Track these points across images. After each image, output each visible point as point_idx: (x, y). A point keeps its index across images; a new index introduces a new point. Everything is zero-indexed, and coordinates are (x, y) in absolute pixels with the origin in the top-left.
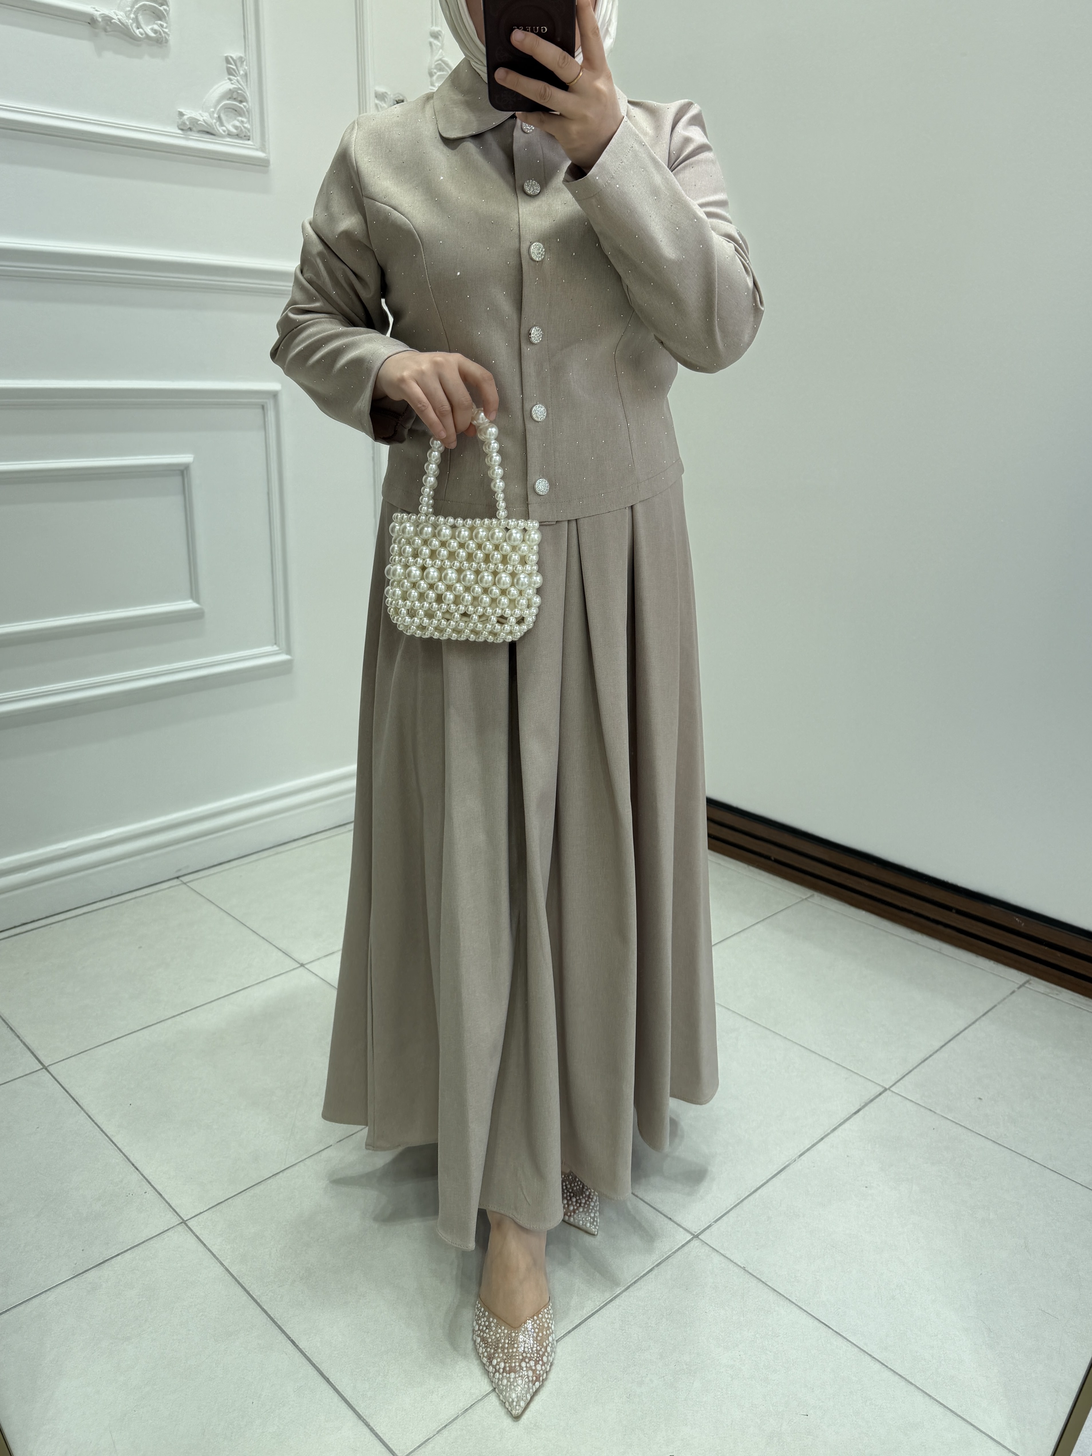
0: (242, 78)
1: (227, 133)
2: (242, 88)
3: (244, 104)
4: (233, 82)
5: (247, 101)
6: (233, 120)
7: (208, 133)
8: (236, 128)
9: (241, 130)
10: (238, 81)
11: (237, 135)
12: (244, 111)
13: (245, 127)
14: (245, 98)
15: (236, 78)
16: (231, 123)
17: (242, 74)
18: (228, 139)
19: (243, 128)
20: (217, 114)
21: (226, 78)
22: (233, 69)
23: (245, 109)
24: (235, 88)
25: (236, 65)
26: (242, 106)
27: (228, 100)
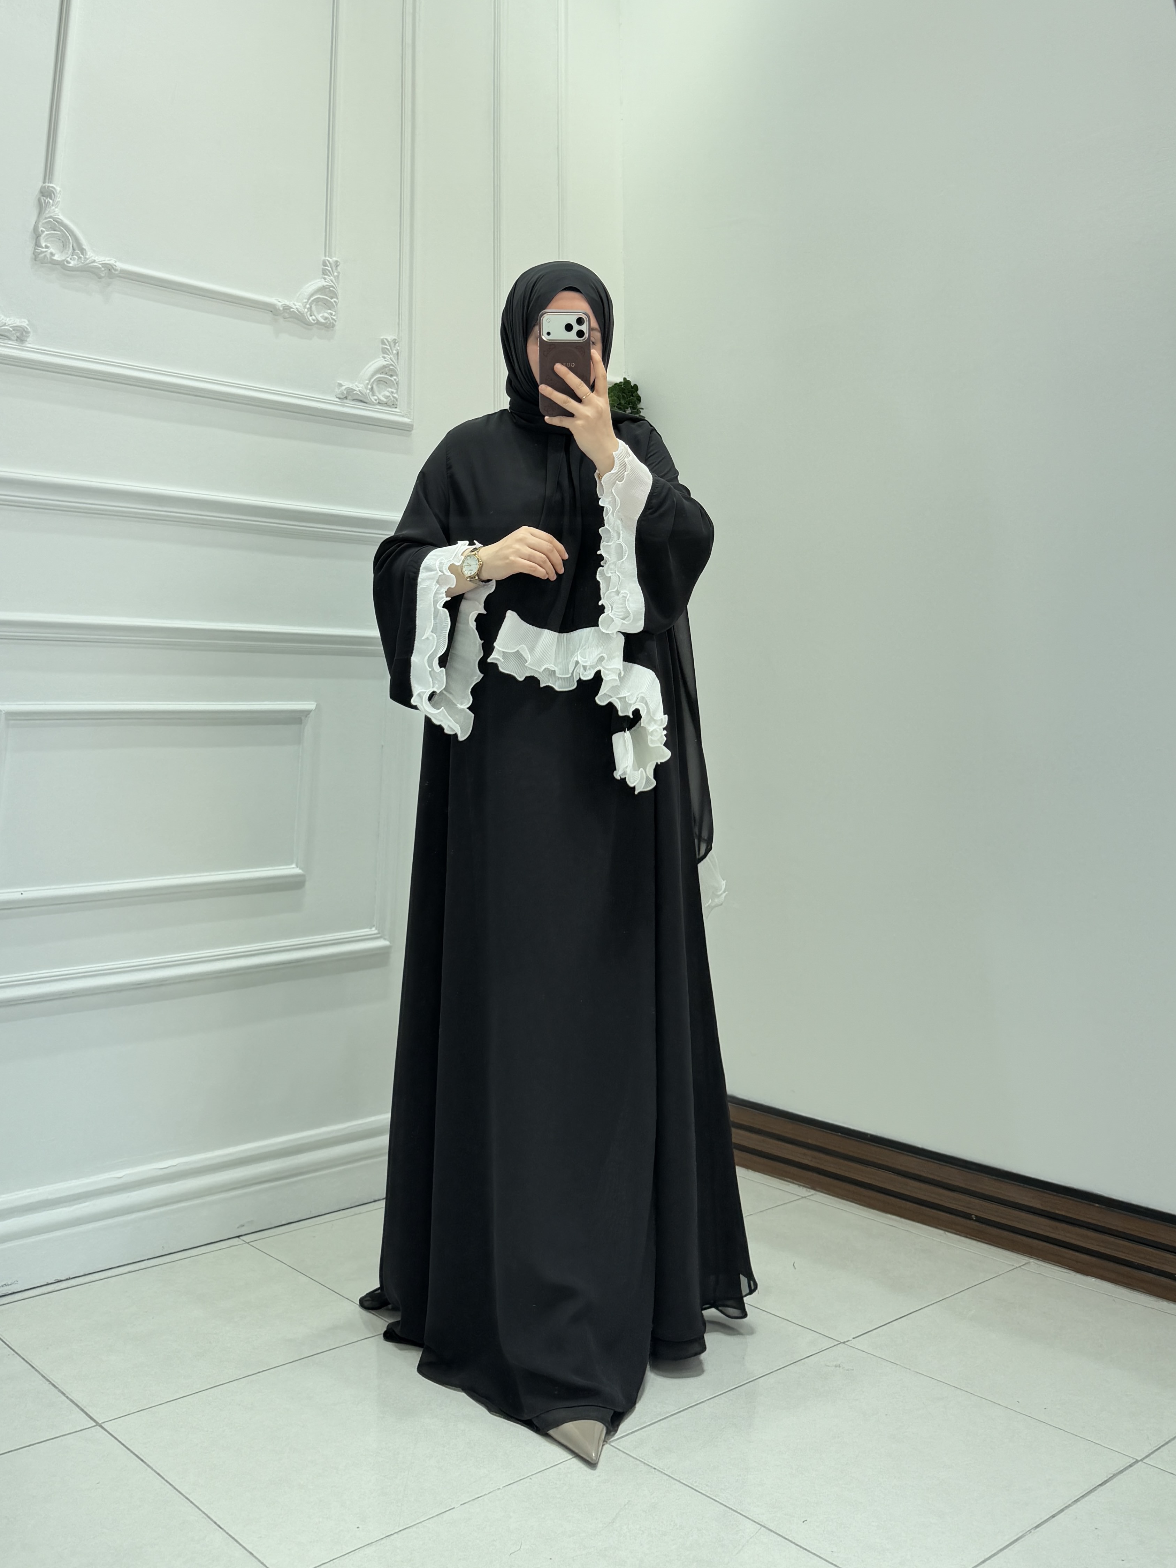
0: (393, 356)
1: (378, 401)
2: (394, 364)
3: (395, 377)
4: (386, 359)
5: (397, 375)
6: (384, 391)
7: (361, 401)
8: (387, 397)
9: (391, 399)
10: (391, 359)
11: (386, 403)
12: (394, 384)
13: (394, 397)
14: (395, 372)
15: (389, 357)
16: (383, 394)
17: (395, 353)
18: (378, 407)
19: (392, 397)
20: (371, 385)
21: (381, 357)
22: (386, 348)
23: (395, 382)
24: (387, 364)
25: (390, 346)
26: (392, 379)
27: (381, 374)
